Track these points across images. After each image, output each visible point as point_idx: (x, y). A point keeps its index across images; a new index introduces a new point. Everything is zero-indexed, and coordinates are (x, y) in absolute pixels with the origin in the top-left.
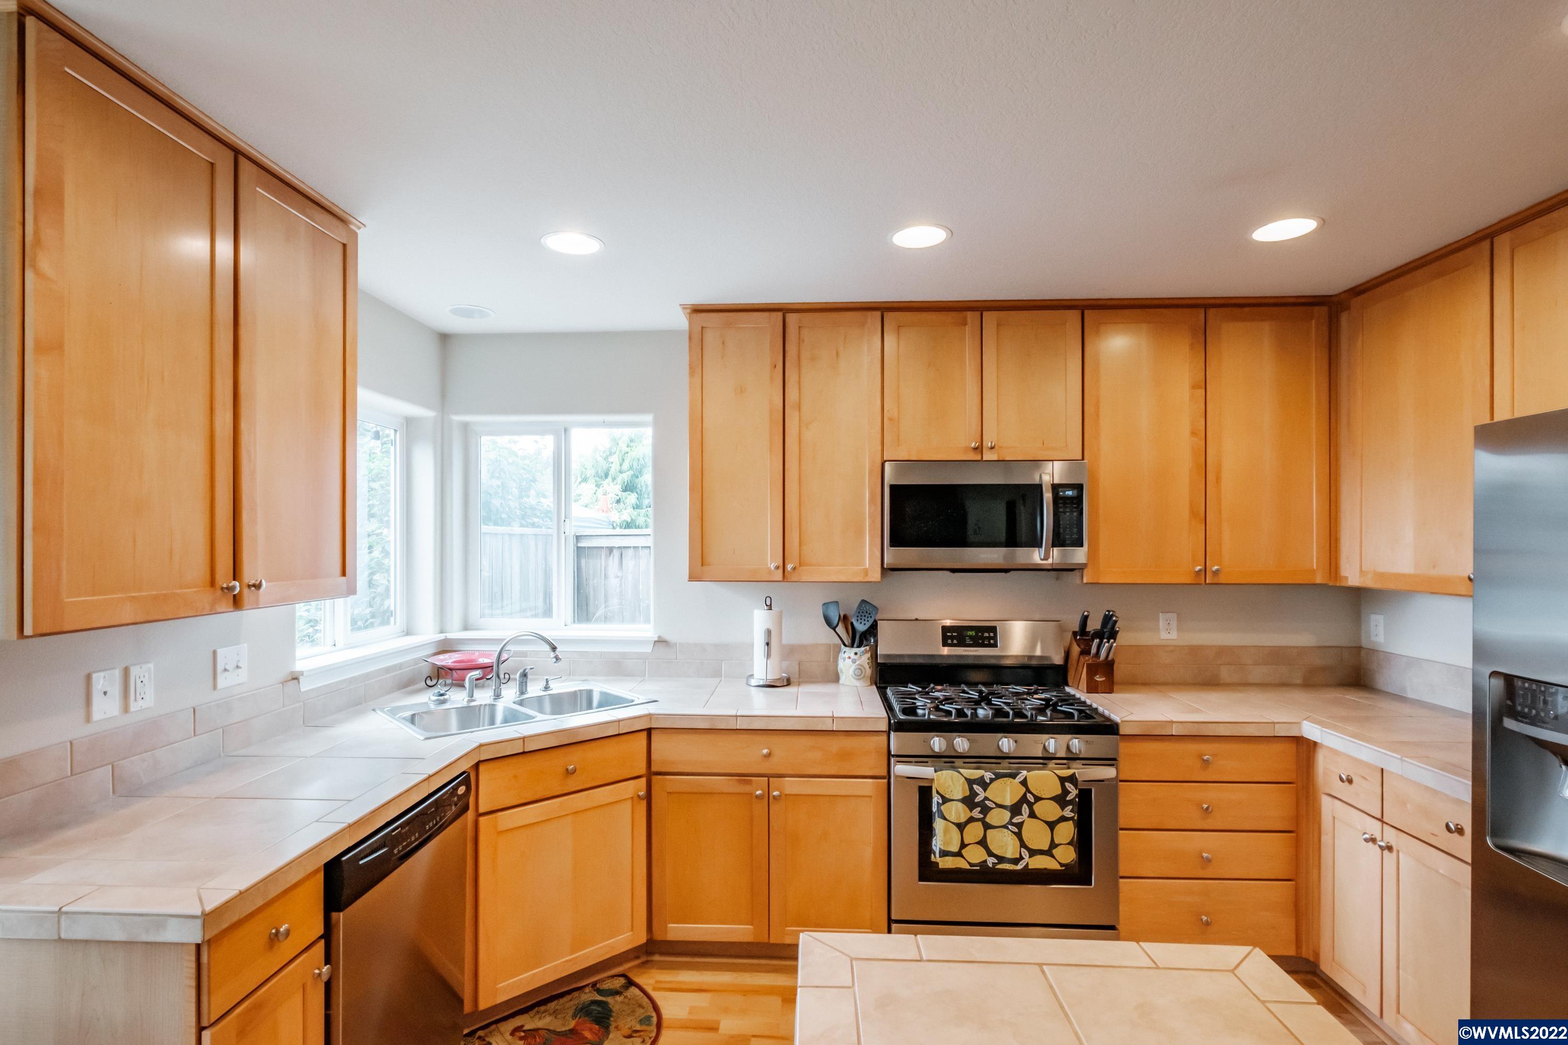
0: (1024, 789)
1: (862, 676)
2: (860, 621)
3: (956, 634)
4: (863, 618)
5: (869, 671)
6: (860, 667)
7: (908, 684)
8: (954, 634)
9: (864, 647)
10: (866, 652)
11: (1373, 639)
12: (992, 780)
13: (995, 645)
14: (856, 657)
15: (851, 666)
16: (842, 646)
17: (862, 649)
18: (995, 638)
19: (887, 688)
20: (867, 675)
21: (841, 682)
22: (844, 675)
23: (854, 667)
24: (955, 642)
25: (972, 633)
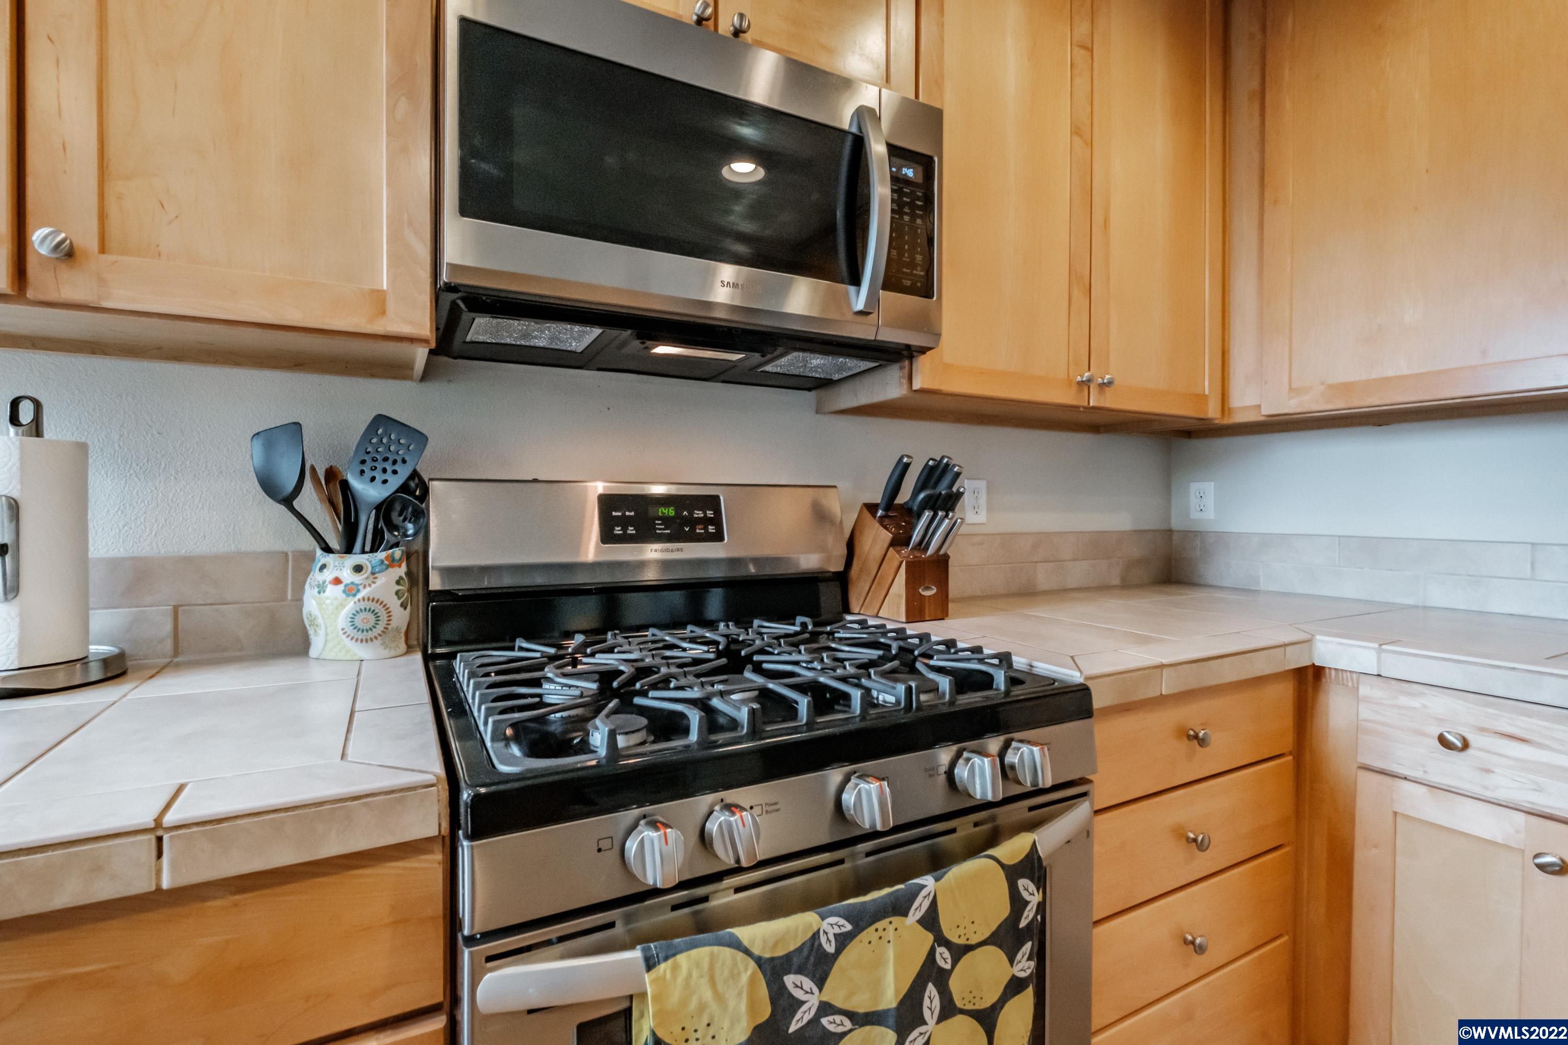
0: (930, 937)
1: (380, 628)
2: (369, 474)
3: (632, 514)
4: (380, 466)
5: (401, 617)
6: (373, 606)
7: (514, 641)
8: (627, 513)
9: (384, 550)
10: (392, 562)
11: (1195, 515)
12: (843, 940)
13: (718, 537)
14: (358, 578)
15: (343, 605)
16: (319, 552)
17: (381, 555)
18: (717, 521)
19: (455, 658)
20: (394, 624)
21: (313, 652)
22: (321, 632)
23: (351, 605)
24: (631, 530)
25: (671, 512)
